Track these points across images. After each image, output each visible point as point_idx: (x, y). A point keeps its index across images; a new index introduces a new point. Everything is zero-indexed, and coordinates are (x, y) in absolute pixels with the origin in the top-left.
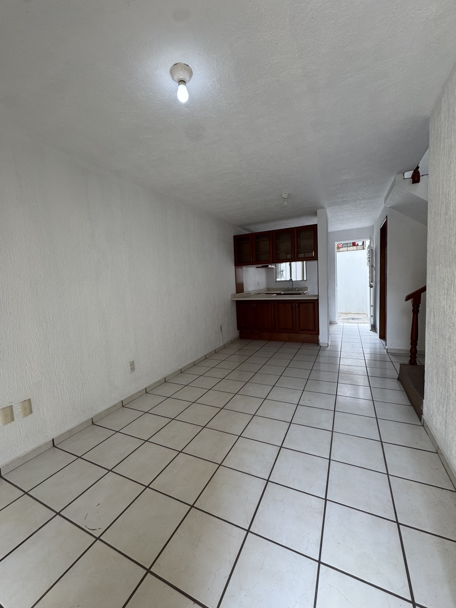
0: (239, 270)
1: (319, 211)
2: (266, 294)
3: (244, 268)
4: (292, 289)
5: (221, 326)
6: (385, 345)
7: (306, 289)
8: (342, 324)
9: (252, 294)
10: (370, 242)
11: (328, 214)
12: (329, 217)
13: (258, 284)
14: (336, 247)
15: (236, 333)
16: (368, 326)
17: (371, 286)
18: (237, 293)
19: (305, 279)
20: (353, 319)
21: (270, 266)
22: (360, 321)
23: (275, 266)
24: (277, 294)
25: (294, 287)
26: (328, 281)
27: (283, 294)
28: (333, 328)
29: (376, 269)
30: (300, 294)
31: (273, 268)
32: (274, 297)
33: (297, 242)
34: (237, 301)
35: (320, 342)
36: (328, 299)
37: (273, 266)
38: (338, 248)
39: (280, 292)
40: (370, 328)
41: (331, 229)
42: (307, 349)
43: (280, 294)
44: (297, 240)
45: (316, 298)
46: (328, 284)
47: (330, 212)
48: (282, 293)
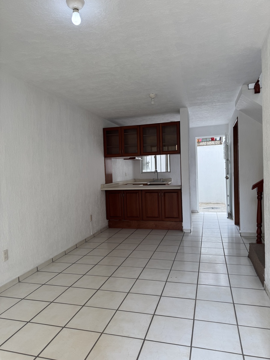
0: (108, 161)
1: (181, 110)
2: (133, 184)
3: (113, 159)
4: (157, 180)
5: (91, 216)
6: (239, 230)
7: (170, 180)
8: (203, 213)
9: (120, 184)
10: (226, 139)
11: (189, 113)
12: (190, 115)
13: (126, 175)
14: (196, 141)
15: (105, 223)
16: (226, 215)
17: (227, 178)
18: (106, 183)
19: (169, 171)
20: (213, 208)
21: (137, 158)
22: (218, 210)
23: (142, 159)
24: (144, 184)
25: (159, 178)
26: (189, 173)
27: (150, 185)
28: (195, 216)
29: (231, 163)
30: (165, 185)
31: (139, 160)
32: (141, 188)
33: (162, 137)
34: (106, 191)
35: (184, 228)
36: (190, 189)
37: (140, 158)
38: (198, 142)
39: (146, 183)
40: (227, 216)
41: (192, 125)
42: (173, 235)
43: (147, 184)
44: (162, 135)
45: (179, 188)
46: (189, 176)
47: (191, 111)
48: (149, 183)
